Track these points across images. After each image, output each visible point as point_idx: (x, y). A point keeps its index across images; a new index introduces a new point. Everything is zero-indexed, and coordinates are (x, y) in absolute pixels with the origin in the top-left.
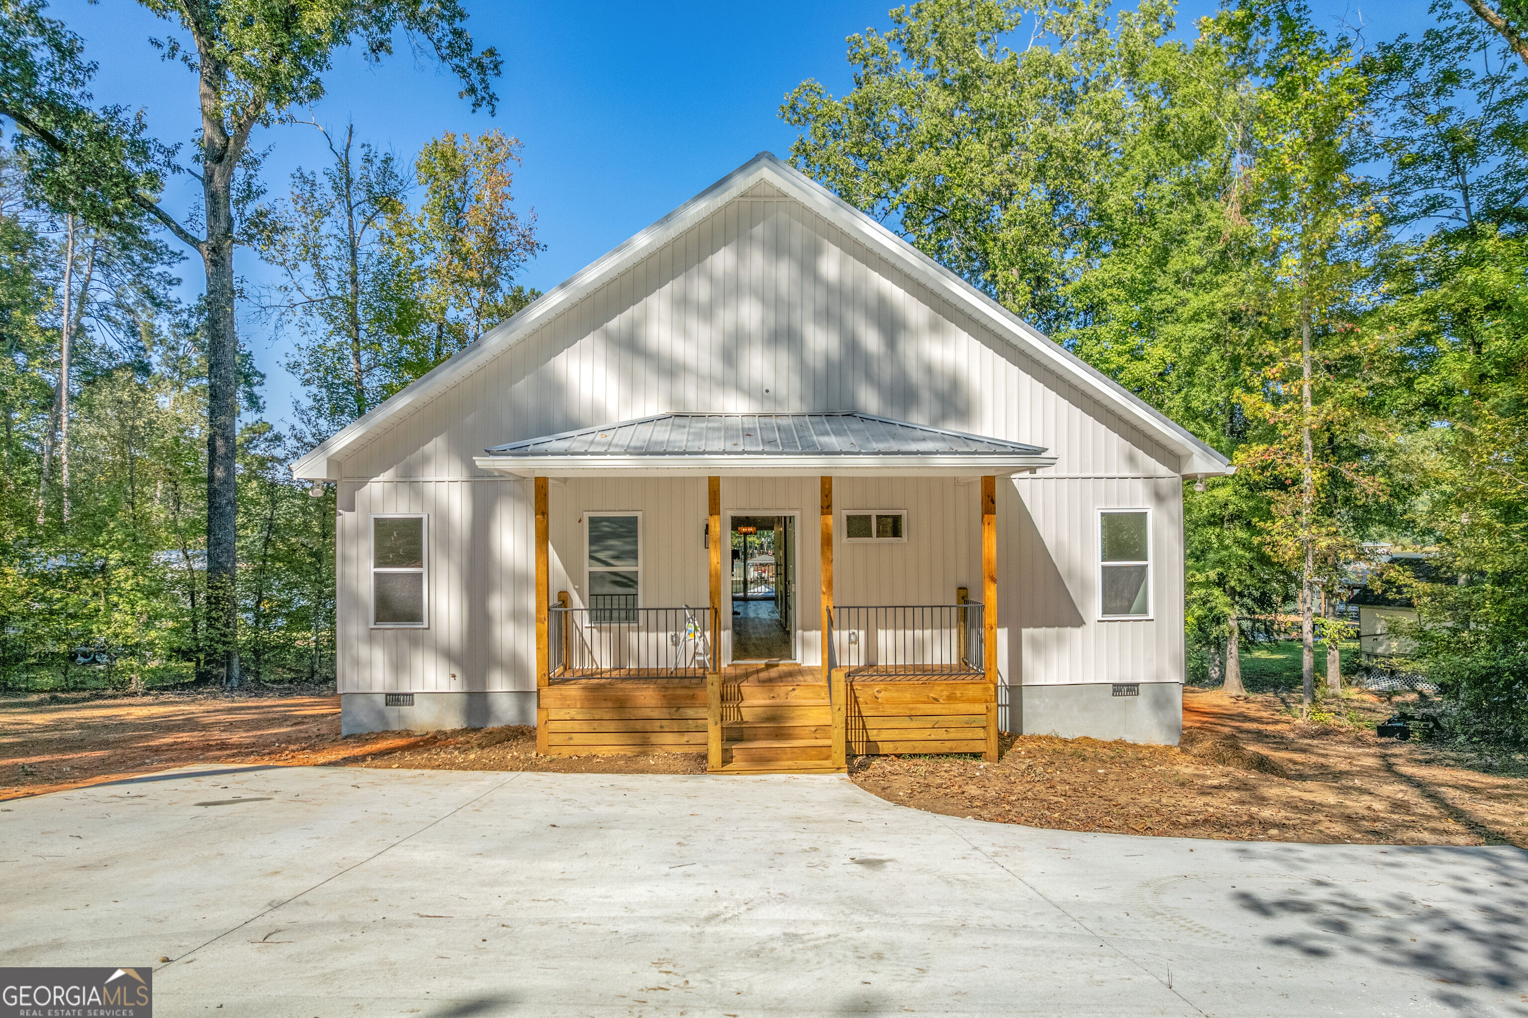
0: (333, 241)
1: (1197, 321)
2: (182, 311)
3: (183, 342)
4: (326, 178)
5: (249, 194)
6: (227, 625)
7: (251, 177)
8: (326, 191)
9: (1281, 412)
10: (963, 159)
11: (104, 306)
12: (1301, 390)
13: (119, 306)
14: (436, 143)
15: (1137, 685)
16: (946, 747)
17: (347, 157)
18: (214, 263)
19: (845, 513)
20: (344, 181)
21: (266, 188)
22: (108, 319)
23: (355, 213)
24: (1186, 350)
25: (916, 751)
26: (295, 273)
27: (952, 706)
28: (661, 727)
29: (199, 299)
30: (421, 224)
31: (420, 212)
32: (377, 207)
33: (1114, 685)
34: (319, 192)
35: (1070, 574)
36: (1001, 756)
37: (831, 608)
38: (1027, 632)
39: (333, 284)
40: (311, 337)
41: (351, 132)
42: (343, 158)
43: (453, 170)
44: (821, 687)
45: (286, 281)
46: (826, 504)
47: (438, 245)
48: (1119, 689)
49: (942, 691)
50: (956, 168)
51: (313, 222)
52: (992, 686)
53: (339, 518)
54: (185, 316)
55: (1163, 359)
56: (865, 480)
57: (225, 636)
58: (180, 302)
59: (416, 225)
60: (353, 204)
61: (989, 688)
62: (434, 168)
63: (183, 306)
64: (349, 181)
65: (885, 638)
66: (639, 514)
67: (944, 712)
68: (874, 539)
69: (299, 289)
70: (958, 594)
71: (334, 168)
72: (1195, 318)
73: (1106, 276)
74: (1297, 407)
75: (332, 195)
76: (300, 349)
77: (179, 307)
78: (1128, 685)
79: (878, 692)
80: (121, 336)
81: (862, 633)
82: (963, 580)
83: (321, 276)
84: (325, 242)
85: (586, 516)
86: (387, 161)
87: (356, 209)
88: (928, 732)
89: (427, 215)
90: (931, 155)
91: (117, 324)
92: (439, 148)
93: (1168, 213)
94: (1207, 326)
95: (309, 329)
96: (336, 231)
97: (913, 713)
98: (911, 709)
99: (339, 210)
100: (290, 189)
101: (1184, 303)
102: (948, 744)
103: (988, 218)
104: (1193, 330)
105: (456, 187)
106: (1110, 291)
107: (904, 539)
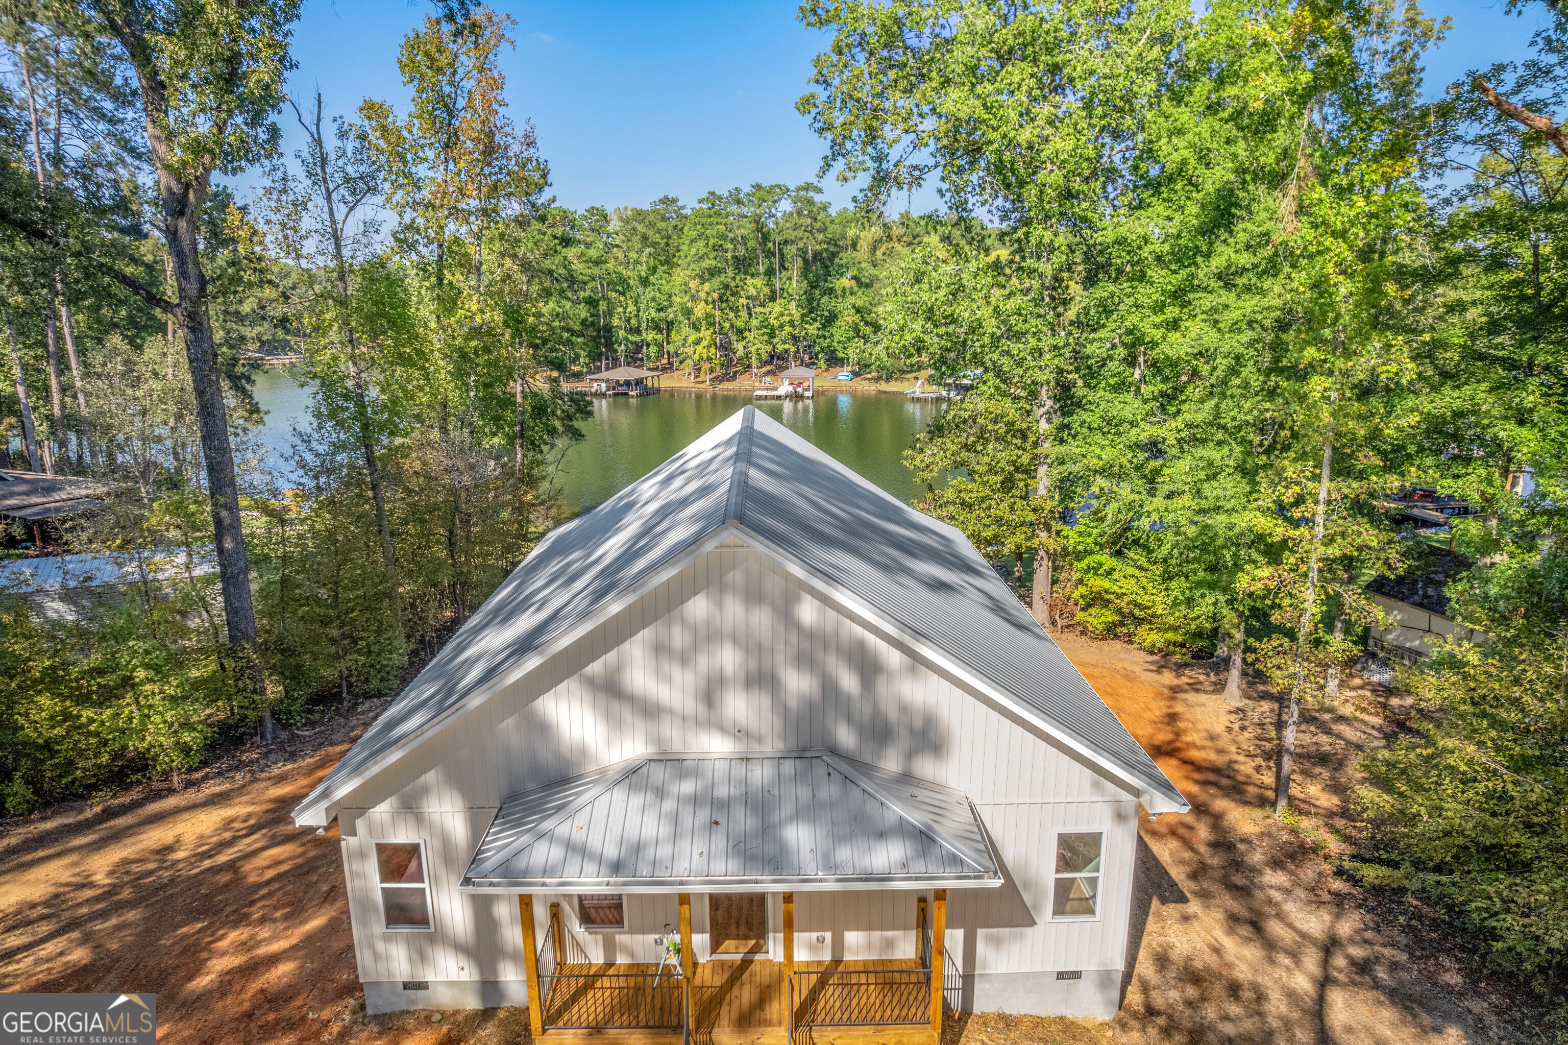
15: (1081, 972)
17: (318, 133)
18: (192, 330)
23: (334, 200)
33: (1059, 972)
35: (1026, 885)
38: (981, 933)
41: (320, 102)
42: (315, 134)
43: (439, 69)
44: (783, 1036)
48: (1063, 976)
49: (891, 1038)
53: (343, 843)
60: (331, 187)
62: (418, 67)
65: (852, 938)
78: (1071, 972)
79: (834, 1039)
81: (828, 935)
87: (334, 194)
89: (415, 121)
96: (316, 226)
105: (445, 81)
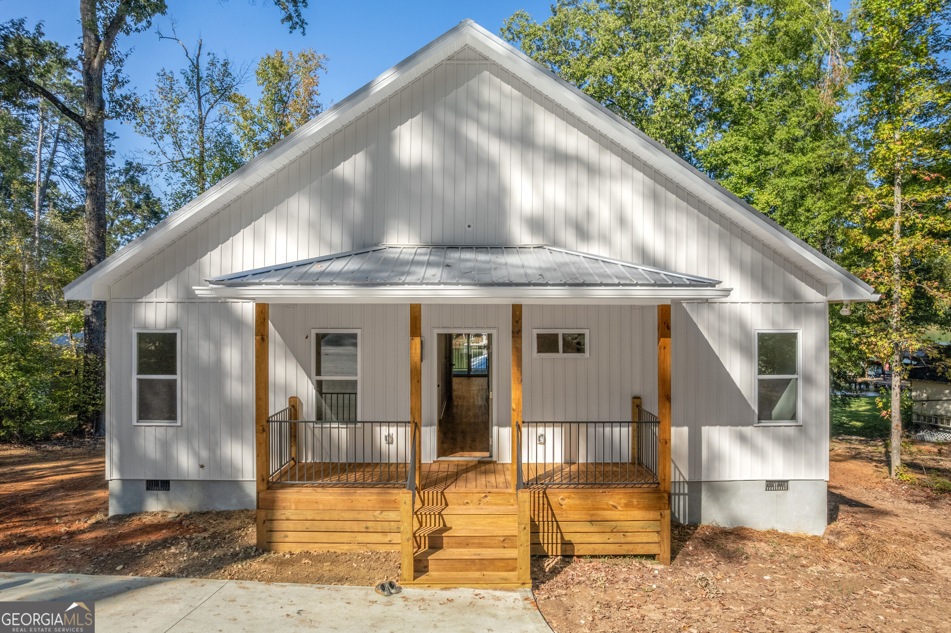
0: (186, 120)
1: (797, 175)
2: (115, 172)
3: (116, 191)
4: (183, 76)
5: (118, 82)
6: (96, 392)
7: (119, 71)
8: (182, 85)
9: (875, 243)
10: (627, 63)
11: (65, 169)
12: (892, 226)
13: (75, 168)
14: (269, 58)
15: (787, 481)
16: (623, 550)
17: (198, 62)
18: (90, 132)
19: (536, 332)
20: (195, 78)
21: (129, 79)
22: (68, 176)
23: (203, 100)
24: (789, 195)
25: (597, 553)
26: (161, 143)
27: (629, 513)
28: (367, 528)
29: (126, 164)
30: (259, 111)
31: (258, 103)
32: (218, 97)
33: (767, 481)
34: (177, 85)
36: (673, 558)
37: (520, 423)
39: (186, 150)
40: (174, 186)
41: (201, 45)
42: (195, 62)
43: (280, 75)
44: (510, 494)
45: (154, 148)
46: (517, 330)
47: (270, 126)
48: (771, 485)
49: (620, 499)
50: (622, 70)
51: (172, 107)
52: (666, 495)
54: (117, 175)
55: (768, 203)
56: (553, 306)
57: (94, 399)
58: (114, 166)
59: (256, 113)
60: (202, 95)
61: (663, 497)
62: (267, 74)
63: (116, 168)
64: (199, 79)
66: (358, 332)
67: (622, 518)
68: (561, 355)
69: (164, 153)
70: (633, 403)
71: (188, 69)
72: (795, 173)
73: (727, 145)
74: (889, 239)
75: (186, 89)
76: (166, 195)
77: (114, 169)
78: (779, 481)
79: (562, 499)
80: (76, 187)
82: (637, 391)
83: (178, 145)
84: (181, 121)
85: (314, 332)
86: (225, 64)
87: (204, 98)
88: (607, 536)
89: (262, 105)
90: (605, 60)
91: (73, 179)
92: (271, 61)
93: (771, 101)
94: (805, 179)
95: (172, 182)
96: (188, 113)
97: (594, 518)
98: (593, 515)
99: (192, 98)
100: (156, 83)
101: (788, 162)
102: (625, 547)
103: (643, 106)
104: (794, 181)
105: (283, 87)
106: (729, 155)
107: (587, 354)
